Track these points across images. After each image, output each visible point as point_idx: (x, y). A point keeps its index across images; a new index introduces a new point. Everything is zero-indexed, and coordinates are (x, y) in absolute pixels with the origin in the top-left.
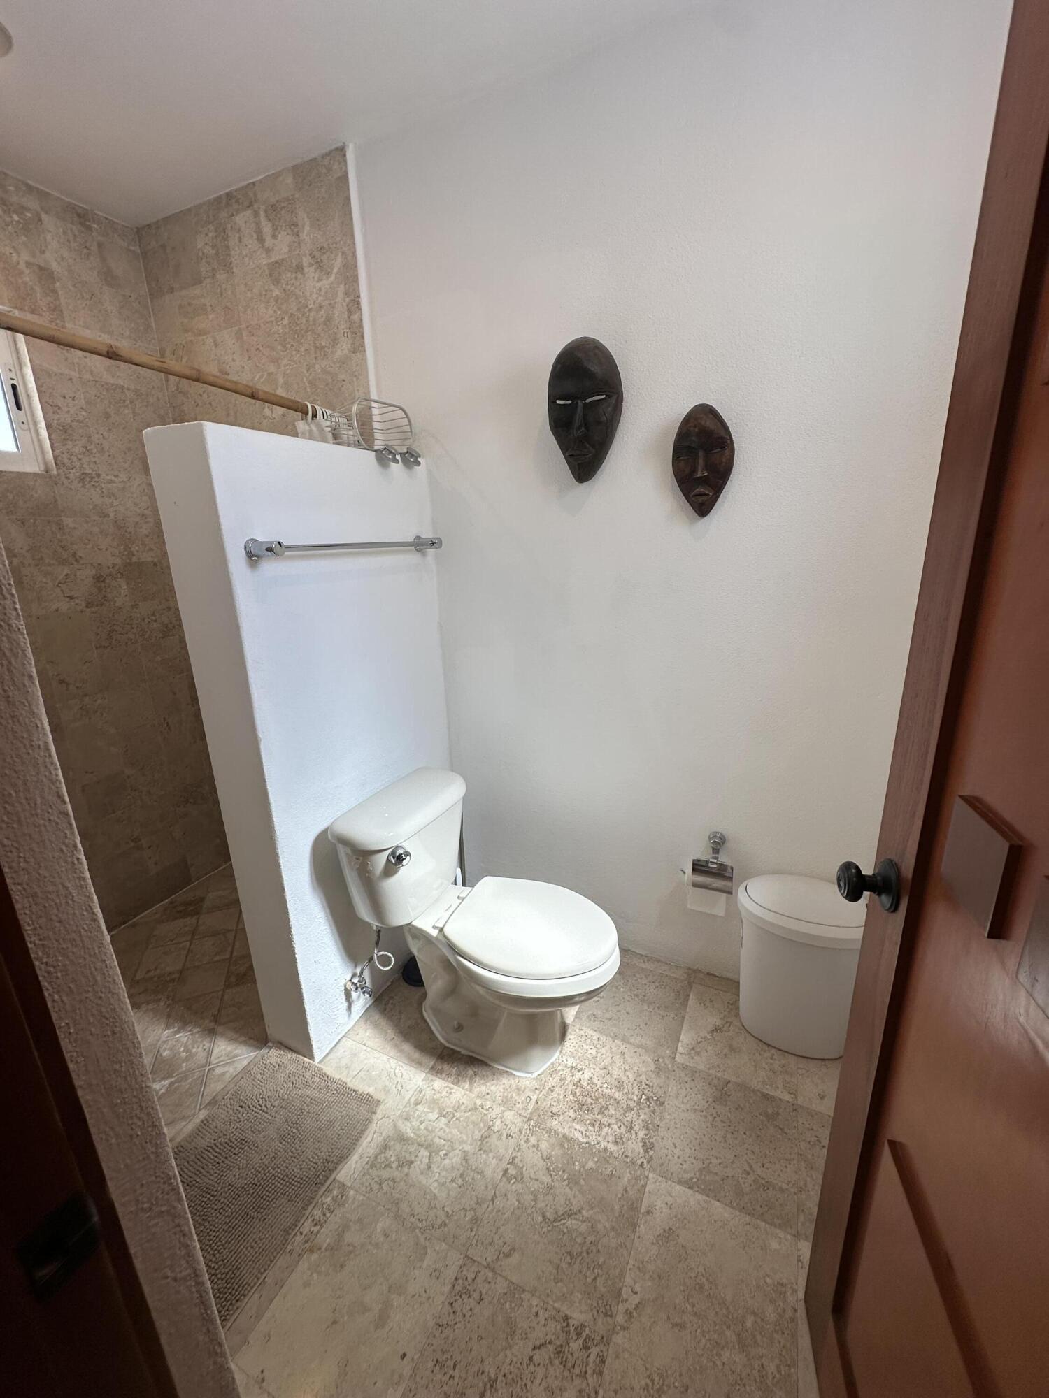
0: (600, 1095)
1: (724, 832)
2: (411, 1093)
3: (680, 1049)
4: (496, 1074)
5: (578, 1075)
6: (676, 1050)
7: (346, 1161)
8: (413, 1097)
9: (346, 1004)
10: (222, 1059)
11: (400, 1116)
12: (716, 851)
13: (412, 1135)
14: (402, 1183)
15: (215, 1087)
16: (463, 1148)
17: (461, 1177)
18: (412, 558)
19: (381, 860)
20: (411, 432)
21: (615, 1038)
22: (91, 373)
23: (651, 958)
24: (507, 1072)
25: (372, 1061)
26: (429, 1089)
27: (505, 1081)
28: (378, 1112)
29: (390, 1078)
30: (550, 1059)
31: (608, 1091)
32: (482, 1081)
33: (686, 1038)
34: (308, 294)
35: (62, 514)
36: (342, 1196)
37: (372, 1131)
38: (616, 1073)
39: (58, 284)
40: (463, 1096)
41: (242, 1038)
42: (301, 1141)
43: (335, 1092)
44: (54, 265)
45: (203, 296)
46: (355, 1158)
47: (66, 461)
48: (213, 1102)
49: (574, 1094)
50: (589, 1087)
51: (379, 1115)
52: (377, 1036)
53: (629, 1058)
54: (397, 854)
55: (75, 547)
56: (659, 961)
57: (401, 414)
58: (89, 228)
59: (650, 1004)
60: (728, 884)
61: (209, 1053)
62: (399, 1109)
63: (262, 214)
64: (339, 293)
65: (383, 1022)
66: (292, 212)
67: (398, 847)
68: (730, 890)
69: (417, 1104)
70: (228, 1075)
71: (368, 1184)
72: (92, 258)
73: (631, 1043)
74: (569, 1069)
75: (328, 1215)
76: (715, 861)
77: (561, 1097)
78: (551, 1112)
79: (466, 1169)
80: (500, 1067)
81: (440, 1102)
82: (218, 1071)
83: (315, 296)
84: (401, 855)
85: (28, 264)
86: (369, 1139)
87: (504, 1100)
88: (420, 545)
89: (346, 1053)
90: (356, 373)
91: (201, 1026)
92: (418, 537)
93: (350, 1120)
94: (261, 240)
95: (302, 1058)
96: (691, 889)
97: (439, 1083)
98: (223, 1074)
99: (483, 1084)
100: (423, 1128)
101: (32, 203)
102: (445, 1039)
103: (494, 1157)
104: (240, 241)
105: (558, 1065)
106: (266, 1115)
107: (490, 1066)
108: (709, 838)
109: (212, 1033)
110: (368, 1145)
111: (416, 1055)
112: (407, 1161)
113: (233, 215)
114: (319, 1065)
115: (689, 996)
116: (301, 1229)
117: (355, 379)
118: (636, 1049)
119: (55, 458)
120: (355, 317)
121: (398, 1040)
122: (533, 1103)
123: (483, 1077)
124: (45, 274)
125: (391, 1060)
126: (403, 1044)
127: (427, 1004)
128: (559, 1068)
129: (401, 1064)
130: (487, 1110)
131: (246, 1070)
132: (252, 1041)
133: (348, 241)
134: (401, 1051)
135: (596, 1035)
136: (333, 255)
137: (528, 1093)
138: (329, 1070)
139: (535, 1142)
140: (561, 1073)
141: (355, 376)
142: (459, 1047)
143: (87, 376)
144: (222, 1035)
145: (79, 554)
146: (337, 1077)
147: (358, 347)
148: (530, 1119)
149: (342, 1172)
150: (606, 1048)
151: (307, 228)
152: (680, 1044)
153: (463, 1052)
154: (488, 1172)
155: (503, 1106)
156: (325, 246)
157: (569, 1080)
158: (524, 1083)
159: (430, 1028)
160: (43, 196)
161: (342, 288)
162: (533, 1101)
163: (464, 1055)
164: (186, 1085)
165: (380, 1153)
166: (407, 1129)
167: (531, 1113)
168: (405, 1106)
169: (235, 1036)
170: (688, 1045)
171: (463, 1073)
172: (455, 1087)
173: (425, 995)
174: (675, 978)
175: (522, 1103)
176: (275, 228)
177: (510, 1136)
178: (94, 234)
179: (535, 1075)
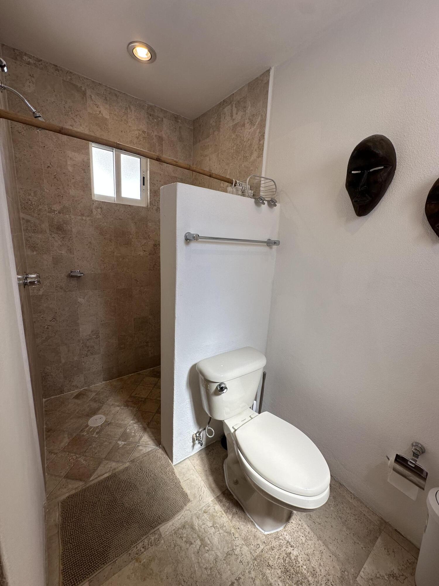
0: (300, 572)
1: (425, 446)
2: (204, 504)
3: (361, 573)
4: (246, 520)
5: (290, 550)
6: (359, 572)
7: (165, 523)
8: (204, 508)
9: (192, 444)
10: (143, 443)
11: (195, 514)
12: (416, 455)
13: (197, 528)
14: (184, 553)
15: (136, 454)
16: (217, 553)
17: (210, 569)
18: (264, 249)
19: (214, 387)
20: (276, 191)
21: (319, 538)
22: (168, 172)
23: (357, 498)
24: (252, 522)
25: (195, 477)
26: (213, 507)
27: (249, 526)
28: (187, 506)
29: (199, 491)
30: (277, 529)
31: (306, 572)
32: (238, 519)
33: (368, 569)
34: (245, 135)
35: (148, 221)
36: (158, 540)
37: (181, 515)
38: (314, 563)
39: (164, 142)
40: (227, 522)
41: (153, 438)
42: (154, 500)
43: (175, 484)
44: (164, 136)
45: (209, 142)
46: (170, 523)
47: (153, 203)
48: (132, 461)
49: (284, 561)
50: (294, 561)
51: (187, 507)
52: (201, 466)
53: (325, 558)
54: (221, 386)
55: (150, 233)
56: (361, 502)
57: (272, 183)
58: (178, 122)
59: (348, 528)
60: (421, 481)
61: (141, 437)
62: (196, 510)
63: (234, 105)
64: (257, 133)
65: (205, 460)
66: (245, 102)
67: (222, 383)
68: (423, 487)
69: (205, 512)
70: (142, 452)
71: (170, 542)
72: (176, 132)
73: (329, 549)
74: (286, 542)
75: (150, 546)
76: (414, 462)
77: (277, 557)
78: (268, 563)
79: (214, 566)
80: (250, 517)
81: (215, 518)
82: (140, 448)
83: (247, 135)
84: (223, 387)
85: (156, 136)
86: (179, 517)
87: (246, 538)
88: (270, 243)
89: (186, 467)
90: (257, 167)
91: (142, 425)
92: (269, 240)
93: (175, 502)
94: (232, 116)
95: (169, 459)
96: (392, 471)
97: (218, 508)
98: (141, 450)
99: (238, 521)
100: (203, 528)
101: (161, 115)
102: (229, 485)
103: (230, 570)
104: (224, 118)
105: (280, 535)
106: (147, 479)
107: (245, 513)
108: (412, 445)
109: (145, 429)
110: (177, 521)
111: (213, 485)
112: (190, 541)
113: (224, 108)
114: (173, 466)
115: (378, 538)
116: (138, 546)
117: (256, 169)
118: (331, 555)
119: (150, 202)
120: (261, 142)
121: (208, 473)
122: (260, 550)
123: (239, 517)
124: (160, 139)
125: (202, 482)
126: (210, 476)
127: (226, 461)
128: (281, 537)
129: (206, 486)
130: (235, 538)
131: (148, 453)
132: (156, 441)
133: (264, 110)
134: (208, 479)
135: (308, 530)
136: (257, 117)
137: (259, 542)
138: (176, 471)
139: (253, 576)
140: (281, 541)
141: (257, 168)
142: (234, 493)
143: (166, 174)
144: (148, 432)
145: (151, 236)
146: (178, 477)
147: (260, 155)
148: (255, 559)
149: (163, 527)
150: (312, 542)
151: (249, 107)
152: (363, 569)
153: (235, 497)
154: (224, 577)
155: (244, 541)
156: (255, 114)
157: (284, 549)
158: (258, 534)
159: (224, 475)
160: (166, 112)
161: (258, 131)
162: (260, 549)
163: (234, 499)
164: (128, 447)
165: (181, 528)
166: (196, 523)
167: (257, 556)
168: (199, 510)
169: (151, 435)
170: (368, 574)
171: (231, 509)
172: (225, 514)
173: (226, 456)
174: (370, 520)
175: (254, 546)
176: (238, 110)
177: (242, 562)
178: (179, 123)
179: (266, 533)
